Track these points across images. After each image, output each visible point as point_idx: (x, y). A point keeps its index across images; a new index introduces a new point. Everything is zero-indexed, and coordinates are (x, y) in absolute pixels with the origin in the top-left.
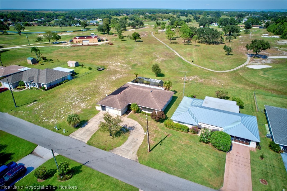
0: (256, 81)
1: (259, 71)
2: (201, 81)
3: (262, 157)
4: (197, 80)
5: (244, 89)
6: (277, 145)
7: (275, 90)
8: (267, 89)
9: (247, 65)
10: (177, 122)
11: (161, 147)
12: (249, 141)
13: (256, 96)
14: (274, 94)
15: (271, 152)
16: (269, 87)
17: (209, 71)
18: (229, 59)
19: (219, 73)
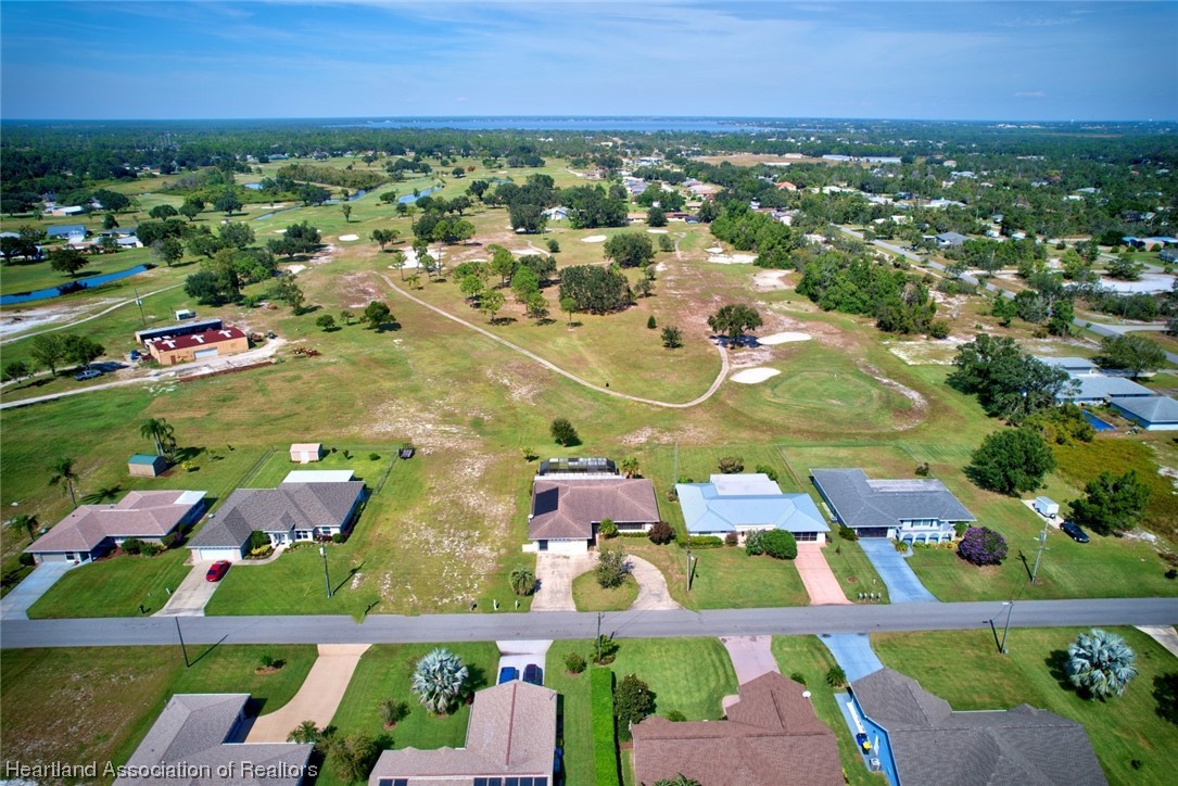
0: (767, 415)
1: (762, 388)
2: (666, 439)
3: (838, 551)
4: (658, 439)
5: (757, 440)
6: (851, 529)
7: (808, 431)
8: (794, 433)
9: (728, 376)
10: (697, 535)
11: (700, 579)
12: (815, 534)
13: (784, 451)
14: (809, 442)
15: (845, 541)
16: (795, 426)
17: (661, 407)
18: (681, 361)
19: (685, 409)
